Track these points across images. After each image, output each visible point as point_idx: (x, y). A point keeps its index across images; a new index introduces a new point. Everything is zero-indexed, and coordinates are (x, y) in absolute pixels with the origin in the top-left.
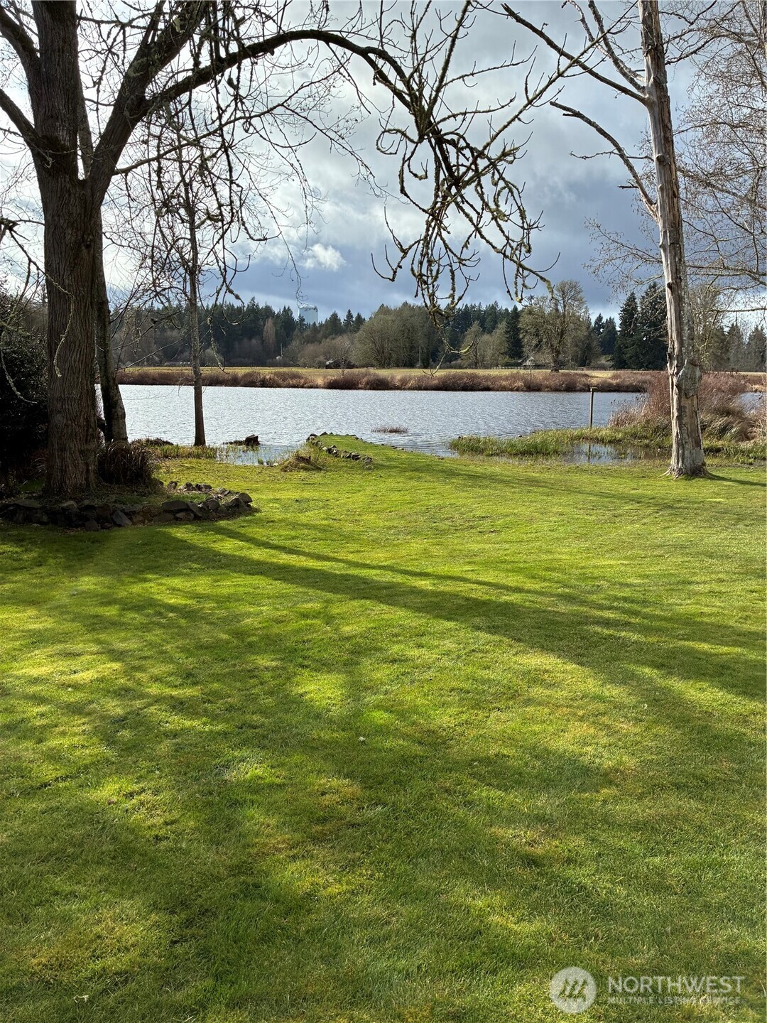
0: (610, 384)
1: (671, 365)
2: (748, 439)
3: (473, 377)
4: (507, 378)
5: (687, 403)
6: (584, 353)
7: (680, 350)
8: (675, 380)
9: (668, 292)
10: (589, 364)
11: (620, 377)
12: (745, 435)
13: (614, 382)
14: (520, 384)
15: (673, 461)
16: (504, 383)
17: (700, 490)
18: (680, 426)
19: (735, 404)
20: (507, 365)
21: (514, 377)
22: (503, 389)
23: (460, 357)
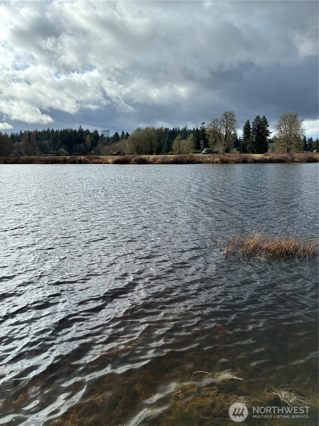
20: (194, 153)
23: (172, 150)
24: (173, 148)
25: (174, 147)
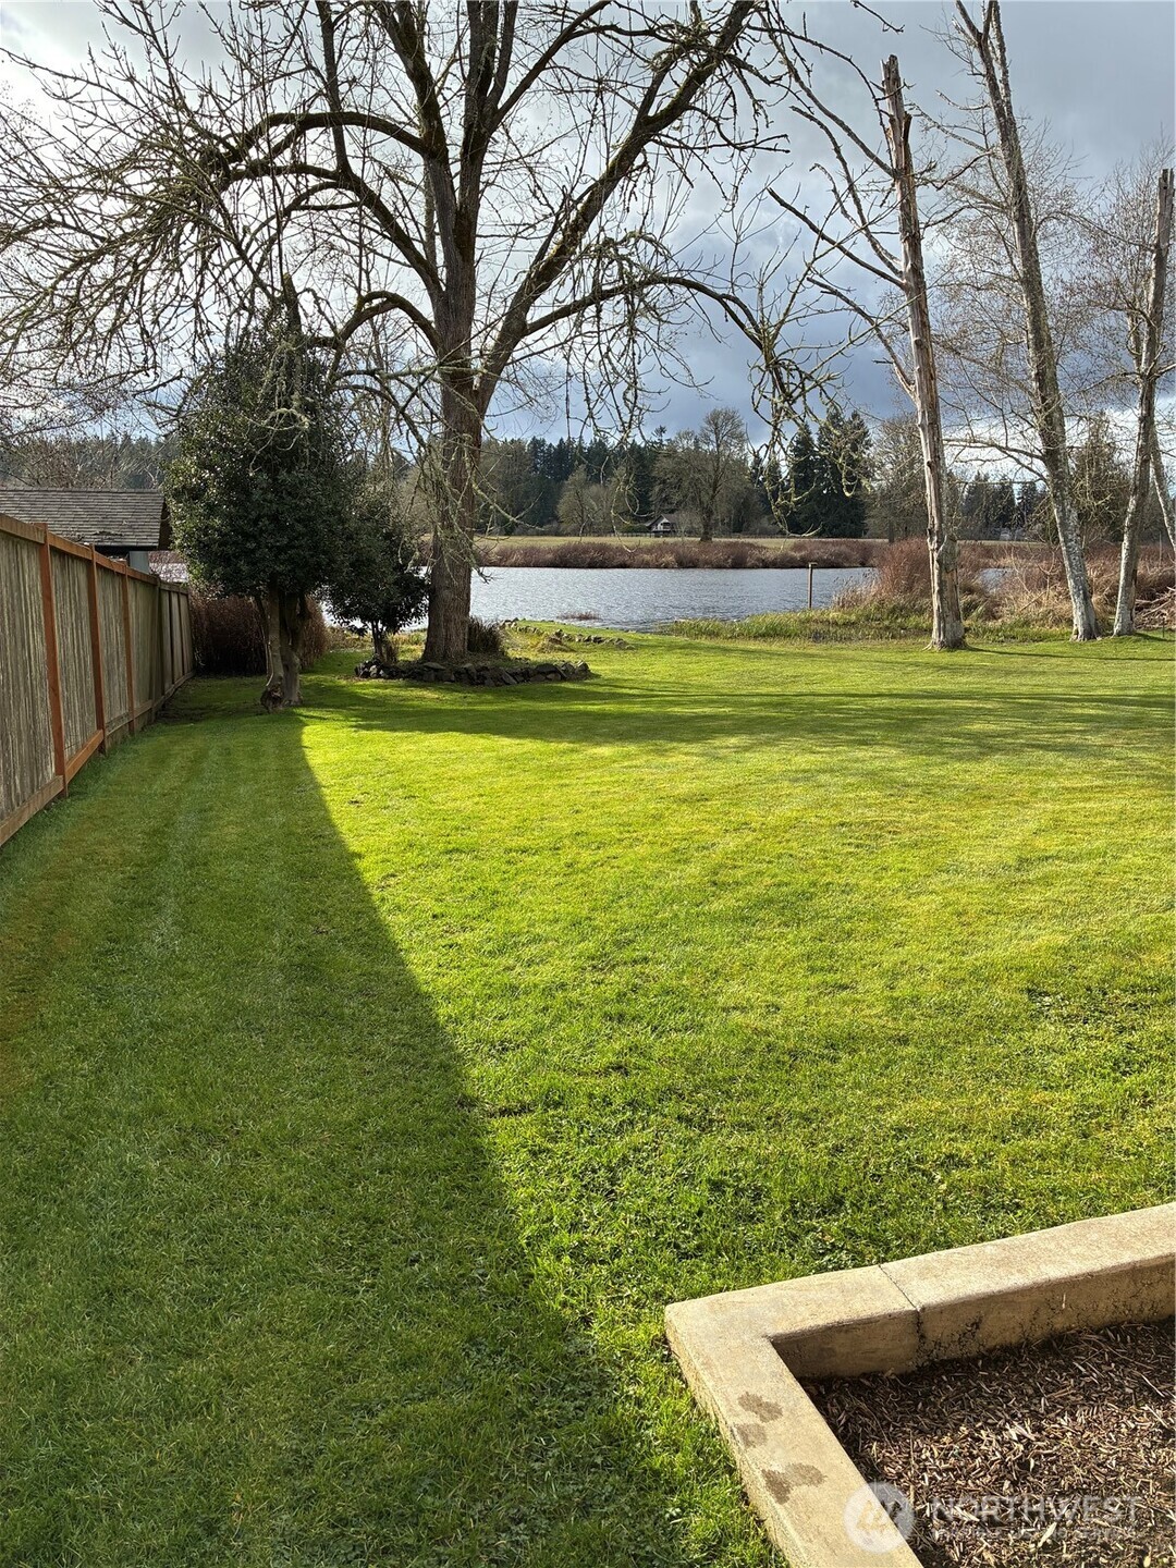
0: (792, 558)
1: (931, 540)
2: (995, 618)
3: (603, 548)
4: (649, 550)
5: (947, 577)
6: (739, 511)
7: (940, 526)
8: (936, 555)
9: (927, 469)
10: (747, 529)
11: (805, 548)
12: (991, 615)
13: (797, 555)
14: (670, 558)
15: (935, 634)
16: (647, 557)
17: (959, 657)
18: (941, 600)
19: (977, 581)
20: (630, 531)
21: (661, 549)
22: (646, 565)
23: (556, 518)
24: (561, 513)
25: (562, 508)
